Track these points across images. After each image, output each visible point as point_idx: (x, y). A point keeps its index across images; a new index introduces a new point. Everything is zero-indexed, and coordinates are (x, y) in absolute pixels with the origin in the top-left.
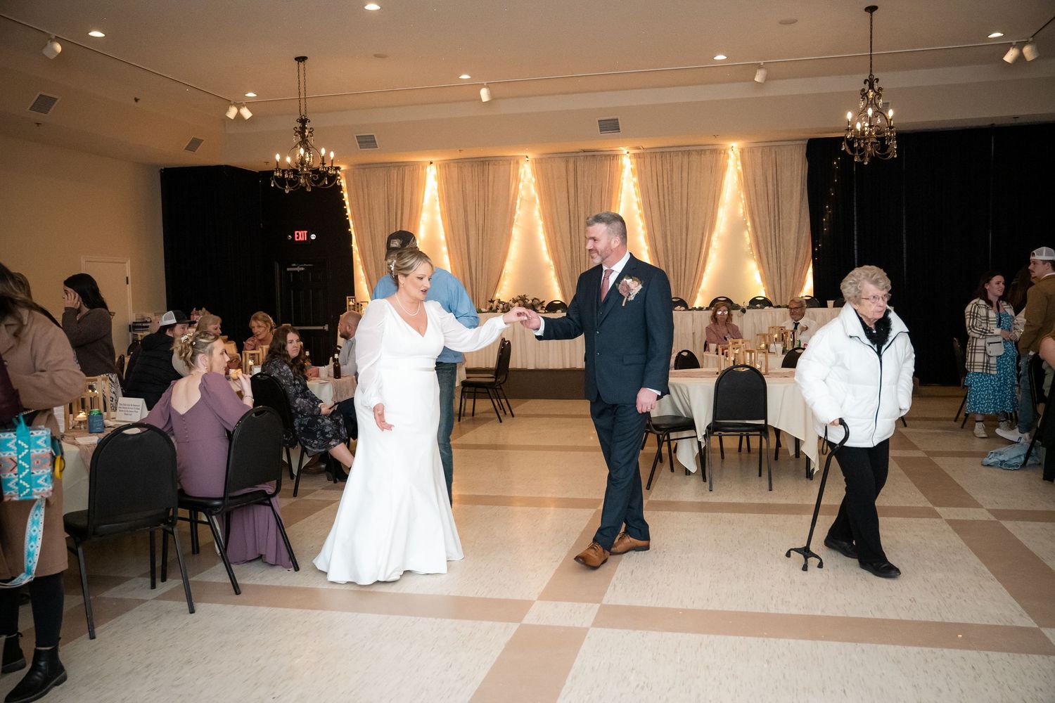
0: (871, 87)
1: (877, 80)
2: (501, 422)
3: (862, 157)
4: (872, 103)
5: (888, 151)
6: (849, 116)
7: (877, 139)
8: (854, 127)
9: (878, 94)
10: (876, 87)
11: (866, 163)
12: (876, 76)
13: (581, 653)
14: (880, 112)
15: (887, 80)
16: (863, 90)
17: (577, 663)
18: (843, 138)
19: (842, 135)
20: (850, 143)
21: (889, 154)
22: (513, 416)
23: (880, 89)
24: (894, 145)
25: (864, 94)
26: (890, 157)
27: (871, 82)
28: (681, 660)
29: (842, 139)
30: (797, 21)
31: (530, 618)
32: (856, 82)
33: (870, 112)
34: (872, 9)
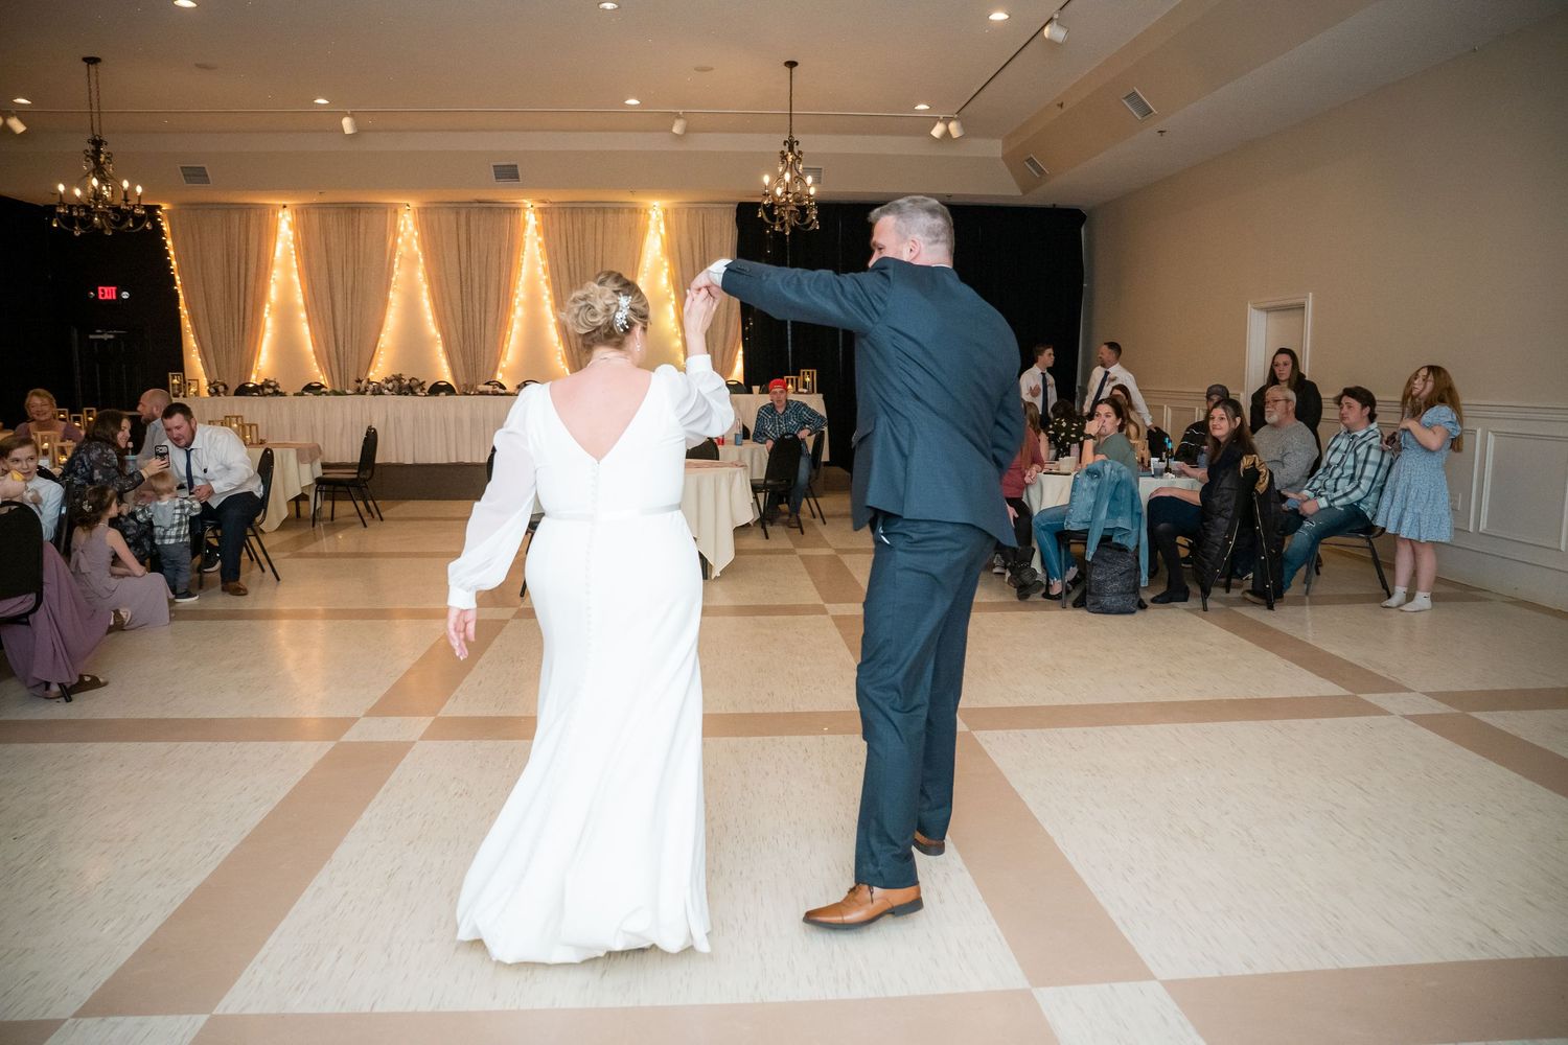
0: (791, 149)
1: (798, 143)
2: (365, 526)
3: (782, 225)
4: (791, 167)
5: (808, 221)
6: (766, 179)
7: (797, 207)
8: (774, 192)
9: (798, 158)
10: (796, 151)
11: (787, 233)
12: (796, 137)
13: (400, 766)
14: (799, 178)
15: (806, 143)
16: (782, 152)
17: (393, 777)
18: (759, 203)
19: (759, 200)
20: (769, 209)
21: (810, 224)
22: (382, 519)
23: (800, 152)
24: (813, 214)
25: (784, 157)
26: (811, 228)
27: (791, 144)
28: (510, 766)
29: (758, 205)
30: (712, 69)
31: (351, 736)
32: (777, 144)
33: (787, 177)
34: (792, 64)
